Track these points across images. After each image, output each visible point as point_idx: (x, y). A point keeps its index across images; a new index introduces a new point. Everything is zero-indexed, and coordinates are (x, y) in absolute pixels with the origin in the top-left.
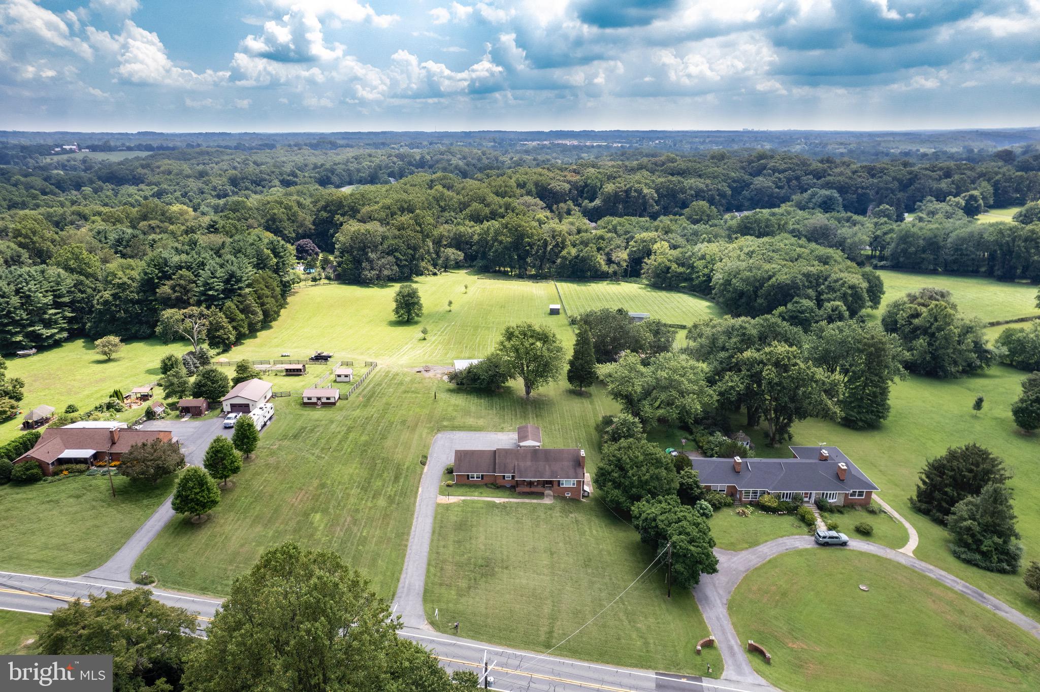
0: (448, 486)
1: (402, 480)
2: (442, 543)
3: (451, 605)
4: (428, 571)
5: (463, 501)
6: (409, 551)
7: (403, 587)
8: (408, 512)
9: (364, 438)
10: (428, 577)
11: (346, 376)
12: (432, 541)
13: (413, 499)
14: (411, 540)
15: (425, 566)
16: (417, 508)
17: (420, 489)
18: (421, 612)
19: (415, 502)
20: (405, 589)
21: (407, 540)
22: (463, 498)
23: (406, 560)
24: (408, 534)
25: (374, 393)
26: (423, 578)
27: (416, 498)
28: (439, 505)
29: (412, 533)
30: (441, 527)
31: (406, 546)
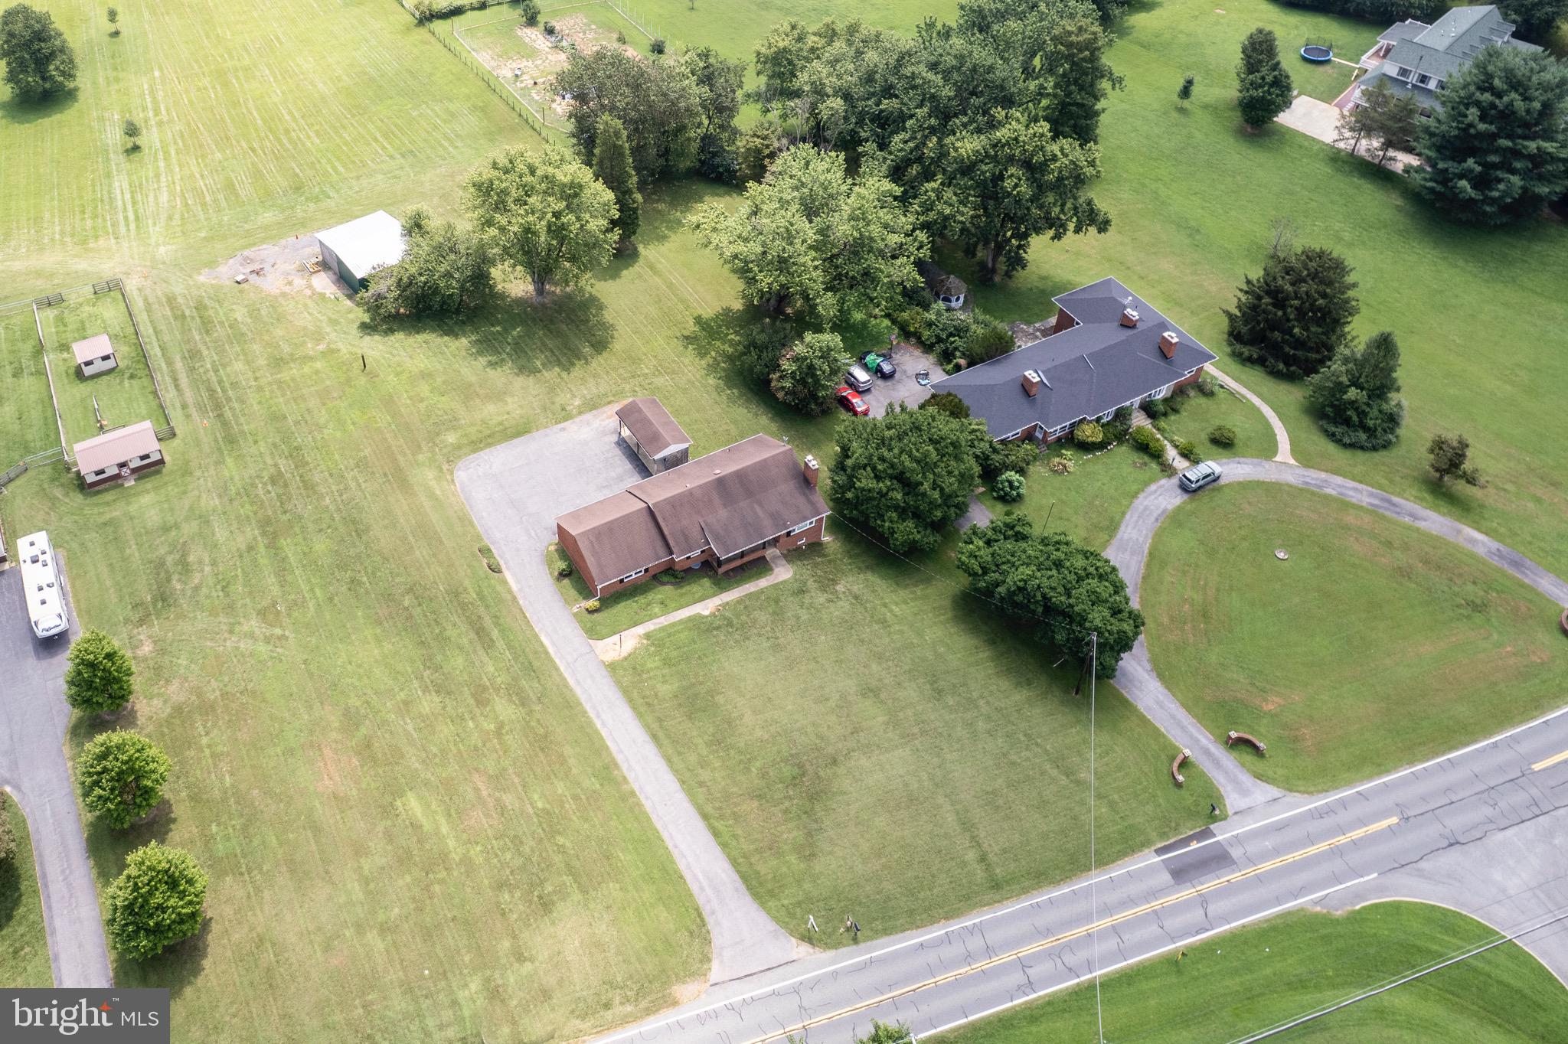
0: (590, 612)
1: (495, 634)
2: (693, 758)
3: (807, 886)
4: (716, 834)
5: (648, 636)
6: (648, 806)
7: (702, 889)
8: (569, 706)
9: (321, 546)
10: (724, 846)
11: (105, 358)
12: (669, 761)
13: (554, 672)
14: (630, 776)
15: (699, 824)
16: (578, 691)
17: (543, 639)
18: (772, 926)
19: (561, 675)
20: (709, 891)
21: (625, 778)
22: (640, 630)
23: (659, 826)
24: (616, 765)
25: (211, 391)
26: (717, 851)
27: (557, 669)
28: (612, 667)
29: (619, 759)
30: (660, 720)
31: (633, 793)
